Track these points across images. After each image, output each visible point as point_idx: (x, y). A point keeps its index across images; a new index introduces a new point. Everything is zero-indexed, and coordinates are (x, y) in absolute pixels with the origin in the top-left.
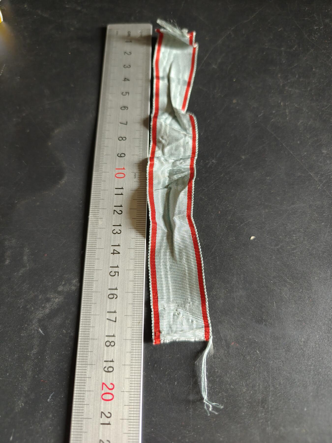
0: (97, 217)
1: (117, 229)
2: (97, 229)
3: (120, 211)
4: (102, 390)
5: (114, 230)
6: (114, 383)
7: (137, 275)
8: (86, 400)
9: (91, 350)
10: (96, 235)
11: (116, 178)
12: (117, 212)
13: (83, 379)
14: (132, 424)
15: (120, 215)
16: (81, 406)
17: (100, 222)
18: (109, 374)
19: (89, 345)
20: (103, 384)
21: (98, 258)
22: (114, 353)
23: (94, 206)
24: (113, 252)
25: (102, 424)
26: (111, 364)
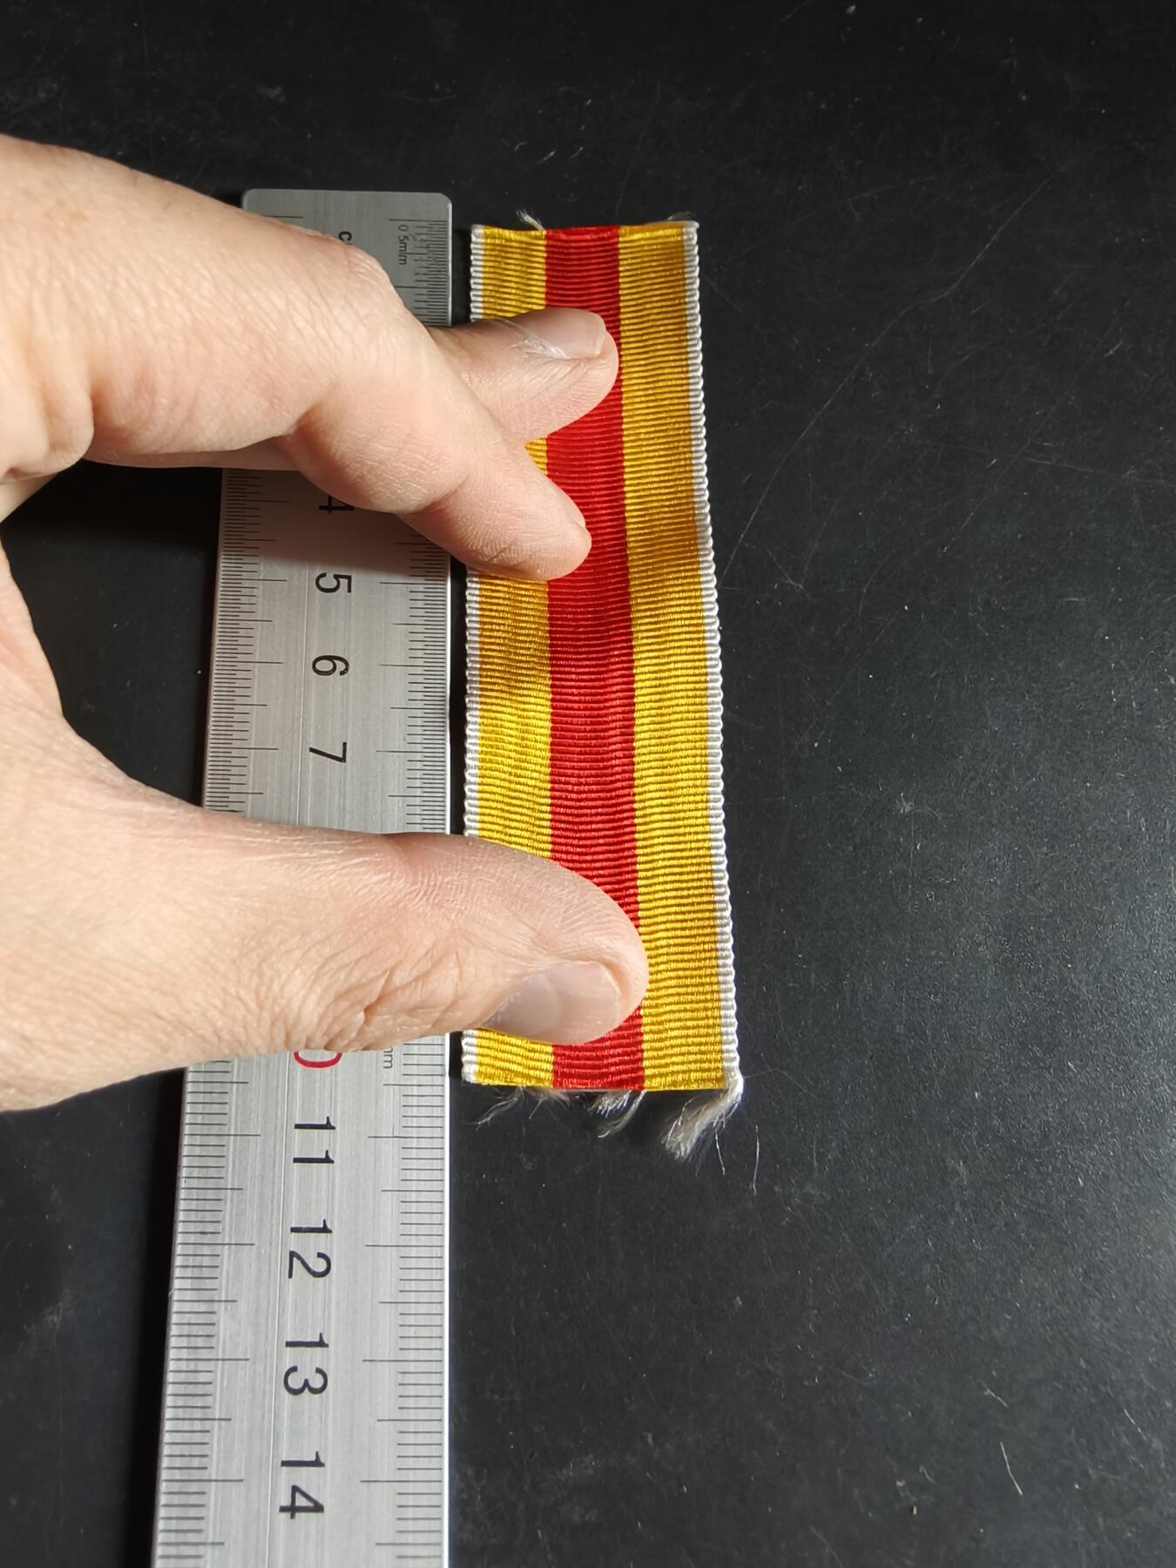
0: (206, 1295)
1: (308, 1361)
2: (210, 1366)
3: (320, 1255)
5: (294, 1369)
11: (300, 1067)
15: (321, 1279)
23: (192, 1228)
24: (286, 1502)
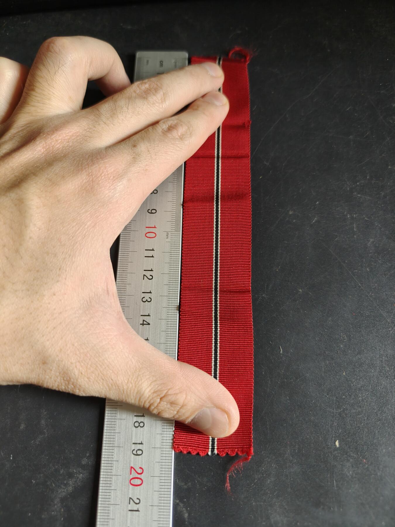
0: (125, 283)
1: (147, 296)
2: (125, 296)
3: (150, 275)
4: (131, 474)
5: (144, 297)
6: (143, 467)
7: (169, 350)
8: (113, 484)
9: (118, 430)
11: (147, 238)
12: (146, 277)
13: (110, 462)
14: (162, 511)
15: (151, 280)
16: (108, 491)
18: (138, 458)
19: (117, 426)
20: (132, 467)
22: (143, 435)
23: (121, 269)
24: (142, 323)
25: (130, 510)
26: (139, 447)
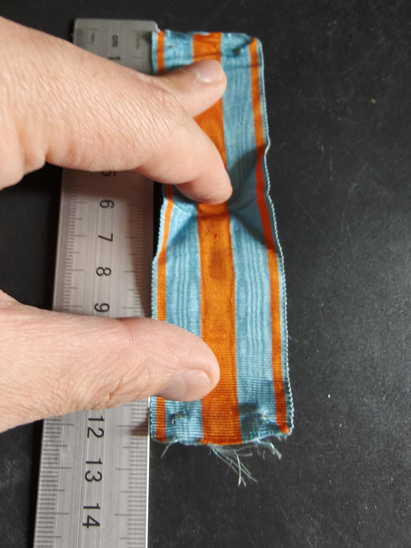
10: (56, 483)
12: (93, 432)
17: (62, 454)
21: (59, 535)
